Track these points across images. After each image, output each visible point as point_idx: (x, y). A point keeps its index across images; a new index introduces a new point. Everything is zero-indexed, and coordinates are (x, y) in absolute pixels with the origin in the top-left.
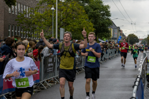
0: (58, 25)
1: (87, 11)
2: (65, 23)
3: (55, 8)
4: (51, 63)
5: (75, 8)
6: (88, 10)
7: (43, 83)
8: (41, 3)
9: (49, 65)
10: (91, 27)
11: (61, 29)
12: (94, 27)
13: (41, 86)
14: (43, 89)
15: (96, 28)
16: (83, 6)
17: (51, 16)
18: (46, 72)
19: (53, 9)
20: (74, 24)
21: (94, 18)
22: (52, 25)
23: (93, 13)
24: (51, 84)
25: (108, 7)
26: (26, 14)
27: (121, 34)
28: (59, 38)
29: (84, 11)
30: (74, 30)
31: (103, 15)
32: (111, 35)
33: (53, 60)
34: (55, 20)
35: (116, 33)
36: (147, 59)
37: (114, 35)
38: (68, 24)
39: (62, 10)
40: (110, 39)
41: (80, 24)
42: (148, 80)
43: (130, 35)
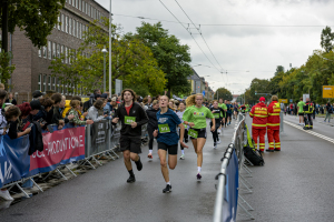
0: (113, 74)
1: (156, 55)
2: (123, 72)
3: (108, 49)
4: (101, 130)
5: (138, 49)
6: (158, 53)
7: (90, 160)
8: (87, 43)
9: (99, 133)
10: (161, 76)
11: (117, 80)
12: (165, 78)
13: (87, 164)
14: (90, 169)
15: (169, 79)
16: (150, 46)
17: (102, 61)
18: (94, 144)
19: (104, 50)
20: (136, 72)
21: (165, 64)
22: (103, 74)
24: (102, 162)
25: (186, 47)
26: (64, 59)
27: (205, 88)
28: (113, 93)
29: (151, 54)
30: (136, 82)
31: (180, 59)
32: (191, 90)
33: (105, 126)
34: (107, 68)
35: (198, 87)
36: (243, 124)
37: (195, 89)
38: (127, 73)
39: (117, 53)
41: (145, 72)
42: (246, 155)
43: (219, 90)
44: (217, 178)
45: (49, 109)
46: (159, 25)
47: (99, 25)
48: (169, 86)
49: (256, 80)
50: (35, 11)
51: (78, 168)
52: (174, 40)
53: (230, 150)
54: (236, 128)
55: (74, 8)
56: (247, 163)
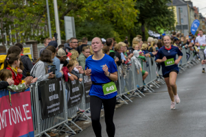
0: (60, 9)
2: (74, 5)
4: (54, 93)
9: (51, 98)
10: (130, 7)
11: (67, 18)
12: (136, 8)
15: (141, 9)
18: (46, 115)
22: (46, 11)
27: (195, 16)
28: (63, 37)
30: (95, 17)
32: (174, 21)
33: (58, 87)
37: (180, 19)
38: (80, 6)
40: (174, 28)
41: (105, 3)
48: (142, 18)
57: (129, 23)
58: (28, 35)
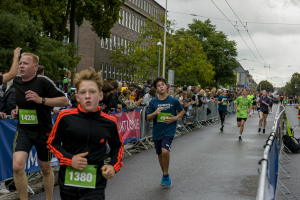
0: (166, 65)
1: (205, 48)
2: (176, 63)
3: (163, 43)
5: (190, 44)
6: (207, 47)
7: (144, 141)
8: (144, 36)
11: (170, 71)
12: (213, 70)
13: (141, 145)
14: (144, 149)
15: (216, 71)
16: (200, 40)
17: (157, 53)
18: (148, 128)
19: (159, 43)
20: (188, 64)
21: (214, 57)
22: (158, 65)
23: (213, 51)
25: (234, 43)
26: (123, 50)
27: (250, 80)
29: (201, 48)
30: (187, 73)
31: (227, 53)
32: (236, 81)
34: (162, 59)
35: (243, 79)
36: (284, 114)
37: (240, 81)
38: (179, 65)
39: (172, 46)
40: (235, 86)
41: (195, 65)
42: (285, 143)
43: (262, 83)
44: (260, 163)
45: (108, 94)
46: (208, 22)
47: (156, 21)
48: (216, 77)
49: (296, 74)
50: (99, 7)
51: (133, 148)
52: (222, 36)
53: (271, 138)
54: (277, 118)
55: (134, 5)
56: (285, 151)
57: (208, 79)
58: (145, 78)
